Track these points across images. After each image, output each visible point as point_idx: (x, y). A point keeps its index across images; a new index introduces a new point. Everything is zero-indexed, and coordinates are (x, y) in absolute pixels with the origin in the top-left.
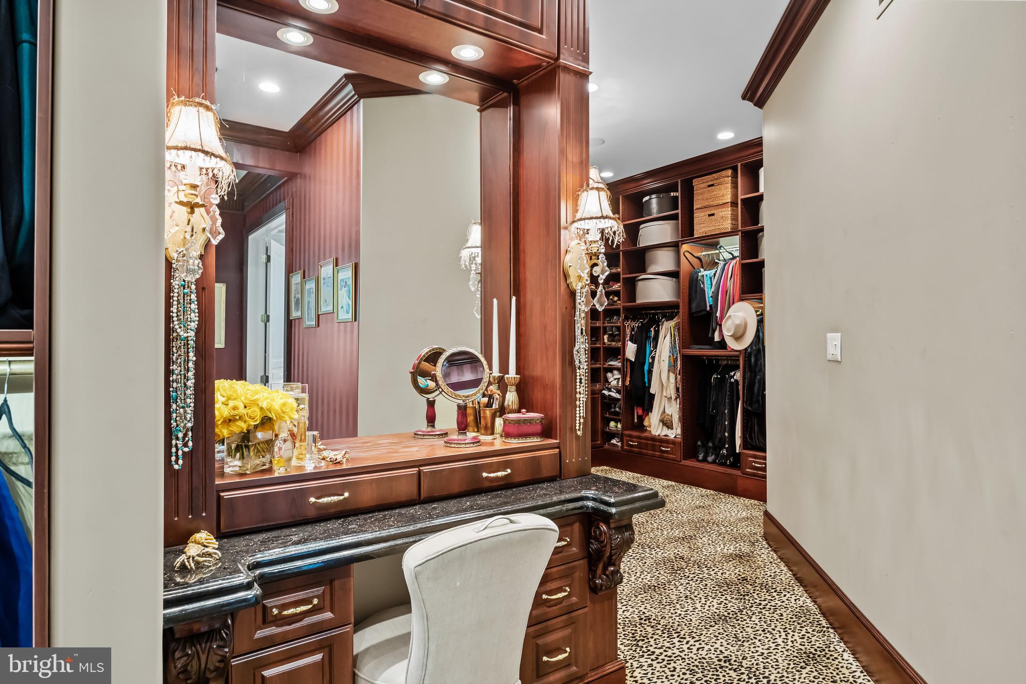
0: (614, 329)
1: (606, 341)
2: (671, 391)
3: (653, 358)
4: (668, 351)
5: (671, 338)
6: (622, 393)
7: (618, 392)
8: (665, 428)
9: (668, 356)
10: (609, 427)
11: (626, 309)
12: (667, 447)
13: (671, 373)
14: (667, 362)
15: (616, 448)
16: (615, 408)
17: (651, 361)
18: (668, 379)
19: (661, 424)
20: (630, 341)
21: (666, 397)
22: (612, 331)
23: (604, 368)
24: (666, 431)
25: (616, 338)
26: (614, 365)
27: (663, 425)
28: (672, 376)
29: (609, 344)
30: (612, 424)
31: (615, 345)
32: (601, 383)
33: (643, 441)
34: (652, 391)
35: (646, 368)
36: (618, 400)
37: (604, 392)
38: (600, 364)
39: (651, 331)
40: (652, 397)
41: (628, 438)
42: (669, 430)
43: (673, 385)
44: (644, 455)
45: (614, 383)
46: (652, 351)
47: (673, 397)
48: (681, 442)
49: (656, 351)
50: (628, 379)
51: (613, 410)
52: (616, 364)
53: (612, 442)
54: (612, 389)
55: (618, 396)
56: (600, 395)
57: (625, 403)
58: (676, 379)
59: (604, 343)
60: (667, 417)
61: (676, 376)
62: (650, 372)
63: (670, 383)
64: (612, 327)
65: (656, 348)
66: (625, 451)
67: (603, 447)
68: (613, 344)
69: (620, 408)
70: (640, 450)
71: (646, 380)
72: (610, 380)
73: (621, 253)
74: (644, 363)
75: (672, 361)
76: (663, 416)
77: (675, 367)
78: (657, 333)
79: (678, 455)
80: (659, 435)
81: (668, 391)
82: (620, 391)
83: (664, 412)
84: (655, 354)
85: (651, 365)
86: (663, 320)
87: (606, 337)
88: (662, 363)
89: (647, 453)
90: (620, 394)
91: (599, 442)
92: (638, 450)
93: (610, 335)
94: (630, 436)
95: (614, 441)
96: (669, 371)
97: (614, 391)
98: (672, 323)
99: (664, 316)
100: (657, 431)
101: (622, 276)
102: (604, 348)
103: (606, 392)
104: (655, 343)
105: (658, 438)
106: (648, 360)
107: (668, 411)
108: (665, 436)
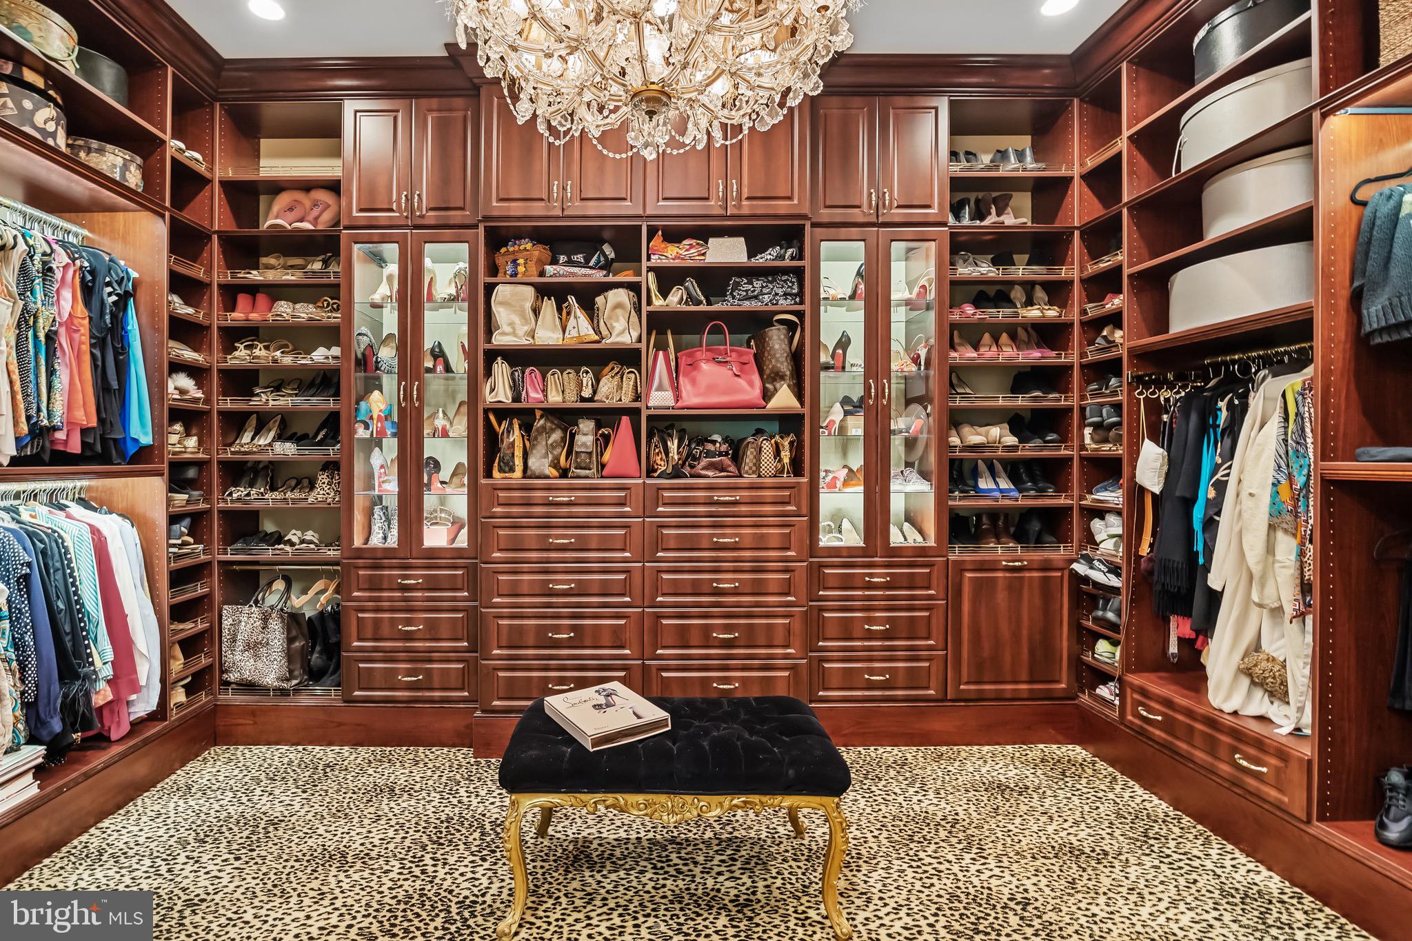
0: (1104, 411)
1: (1088, 440)
2: (1283, 587)
3: (1221, 487)
4: (1273, 465)
5: (1286, 428)
6: (1124, 575)
7: (1115, 570)
8: (1259, 693)
9: (1271, 480)
10: (1093, 653)
11: (1141, 356)
12: (1258, 762)
13: (1280, 535)
14: (1266, 499)
15: (1107, 711)
16: (1104, 609)
17: (1212, 494)
18: (1270, 549)
19: (1245, 682)
20: (1151, 439)
21: (1261, 606)
22: (1101, 416)
23: (1083, 509)
24: (1260, 704)
25: (1112, 433)
26: (1107, 502)
27: (1253, 683)
28: (1286, 547)
29: (1096, 450)
30: (1103, 647)
31: (1110, 450)
32: (1072, 542)
33: (1180, 717)
34: (1214, 582)
35: (1198, 513)
36: (1116, 591)
37: (1075, 566)
38: (1072, 497)
39: (1220, 409)
40: (1214, 599)
41: (1136, 696)
42: (1276, 703)
43: (1291, 571)
44: (1182, 756)
45: (1107, 546)
46: (1216, 468)
47: (1289, 610)
48: (1310, 762)
49: (1230, 467)
50: (1147, 539)
51: (1100, 613)
52: (1113, 496)
53: (1098, 691)
54: (1096, 563)
55: (1114, 582)
56: (1066, 573)
57: (1135, 601)
58: (1302, 554)
59: (1082, 447)
60: (1264, 664)
61: (1302, 544)
62: (1211, 525)
63: (1277, 565)
64: (1102, 405)
65: (1232, 457)
66: (1126, 726)
67: (1076, 697)
68: (1107, 447)
69: (1118, 613)
70: (1169, 738)
71: (1199, 546)
72: (1098, 538)
73: (1125, 211)
74: (1194, 500)
75: (1285, 495)
76: (1249, 661)
77: (1296, 517)
78: (1238, 413)
79: (1295, 799)
80: (1235, 713)
81: (1270, 590)
82: (1120, 568)
83: (1257, 647)
84: (1228, 475)
85: (1216, 506)
86: (1262, 373)
87: (1088, 431)
88: (1246, 502)
89: (1192, 754)
90: (1118, 575)
91: (1063, 686)
92: (1163, 735)
93: (1097, 427)
94: (1143, 692)
95: (1104, 691)
96: (1272, 528)
97: (1102, 567)
98: (1293, 382)
99: (1267, 362)
100: (1228, 697)
101: (1126, 271)
102: (1082, 458)
103: (1081, 568)
104: (1228, 441)
105: (1229, 720)
106: (1207, 491)
107: (1270, 646)
108: (1262, 719)
